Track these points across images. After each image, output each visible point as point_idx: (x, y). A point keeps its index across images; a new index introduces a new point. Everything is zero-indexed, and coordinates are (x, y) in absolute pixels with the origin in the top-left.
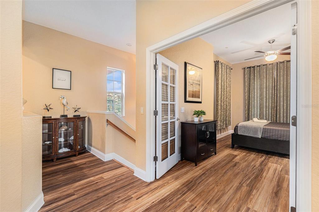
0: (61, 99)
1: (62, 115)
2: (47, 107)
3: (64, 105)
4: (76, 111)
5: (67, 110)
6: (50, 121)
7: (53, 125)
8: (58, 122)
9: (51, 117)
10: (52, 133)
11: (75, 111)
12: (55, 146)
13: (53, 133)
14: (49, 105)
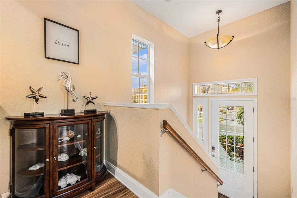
0: (61, 78)
1: (65, 110)
2: (33, 92)
3: (68, 92)
4: (90, 102)
5: (74, 101)
6: (39, 123)
7: (47, 131)
8: (57, 124)
9: (42, 114)
10: (45, 151)
11: (88, 103)
12: (51, 178)
13: (47, 149)
14: (39, 90)
